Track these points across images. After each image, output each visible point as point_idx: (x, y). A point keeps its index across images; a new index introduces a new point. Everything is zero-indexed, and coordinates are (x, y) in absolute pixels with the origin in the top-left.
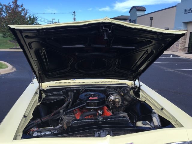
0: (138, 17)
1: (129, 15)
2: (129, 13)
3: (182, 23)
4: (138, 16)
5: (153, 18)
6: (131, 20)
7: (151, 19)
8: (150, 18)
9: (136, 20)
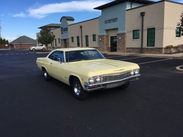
0: (69, 25)
1: (61, 24)
2: (60, 21)
3: (105, 31)
4: (69, 24)
5: (82, 26)
6: (63, 28)
7: (81, 27)
9: (67, 28)
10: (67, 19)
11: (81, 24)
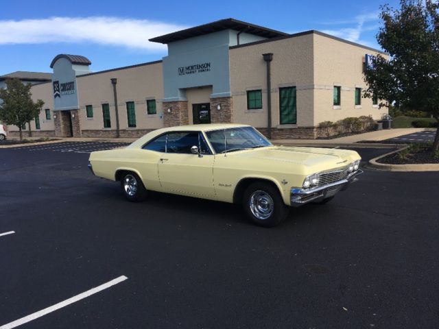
0: (77, 77)
1: (52, 72)
2: (52, 67)
3: (178, 91)
4: (77, 74)
5: (116, 80)
6: (60, 83)
7: (114, 82)
8: (112, 79)
9: (73, 83)
10: (73, 60)
11: (114, 75)
